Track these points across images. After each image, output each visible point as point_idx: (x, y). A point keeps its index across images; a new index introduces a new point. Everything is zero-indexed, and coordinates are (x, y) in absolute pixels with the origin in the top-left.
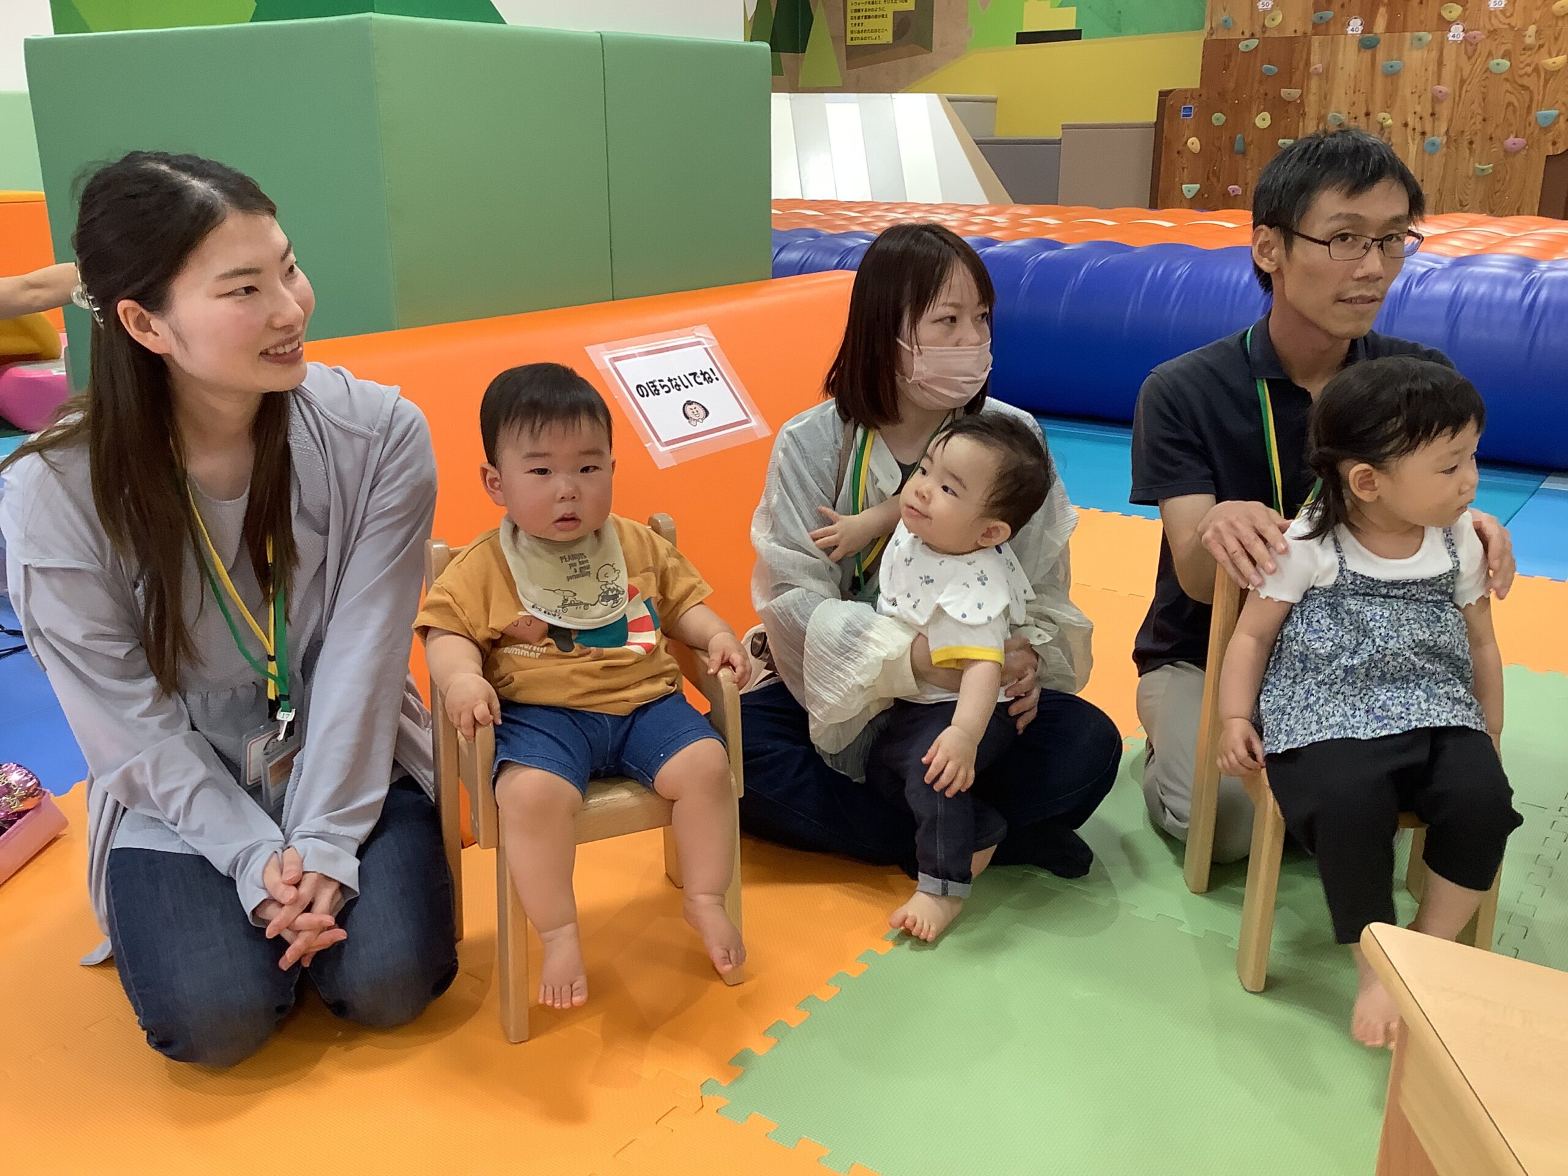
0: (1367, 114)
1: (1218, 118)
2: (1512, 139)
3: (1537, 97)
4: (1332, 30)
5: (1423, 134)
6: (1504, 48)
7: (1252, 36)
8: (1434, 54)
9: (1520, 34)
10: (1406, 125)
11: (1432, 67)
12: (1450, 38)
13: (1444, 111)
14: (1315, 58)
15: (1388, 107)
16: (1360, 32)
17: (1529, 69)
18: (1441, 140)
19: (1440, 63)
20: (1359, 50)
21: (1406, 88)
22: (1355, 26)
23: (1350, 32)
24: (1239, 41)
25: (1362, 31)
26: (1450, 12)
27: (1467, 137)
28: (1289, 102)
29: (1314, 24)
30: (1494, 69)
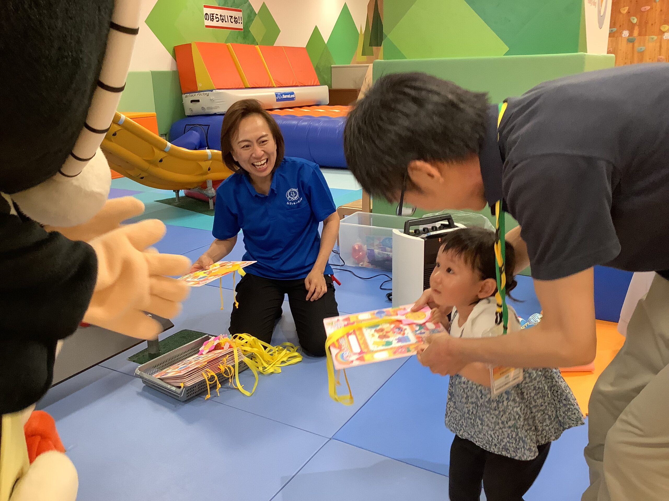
4: (616, 35)
8: (658, 44)
11: (658, 49)
12: (664, 38)
14: (610, 46)
16: (627, 36)
19: (660, 48)
20: (627, 42)
21: (646, 58)
22: (626, 33)
23: (623, 36)
25: (629, 36)
26: (665, 28)
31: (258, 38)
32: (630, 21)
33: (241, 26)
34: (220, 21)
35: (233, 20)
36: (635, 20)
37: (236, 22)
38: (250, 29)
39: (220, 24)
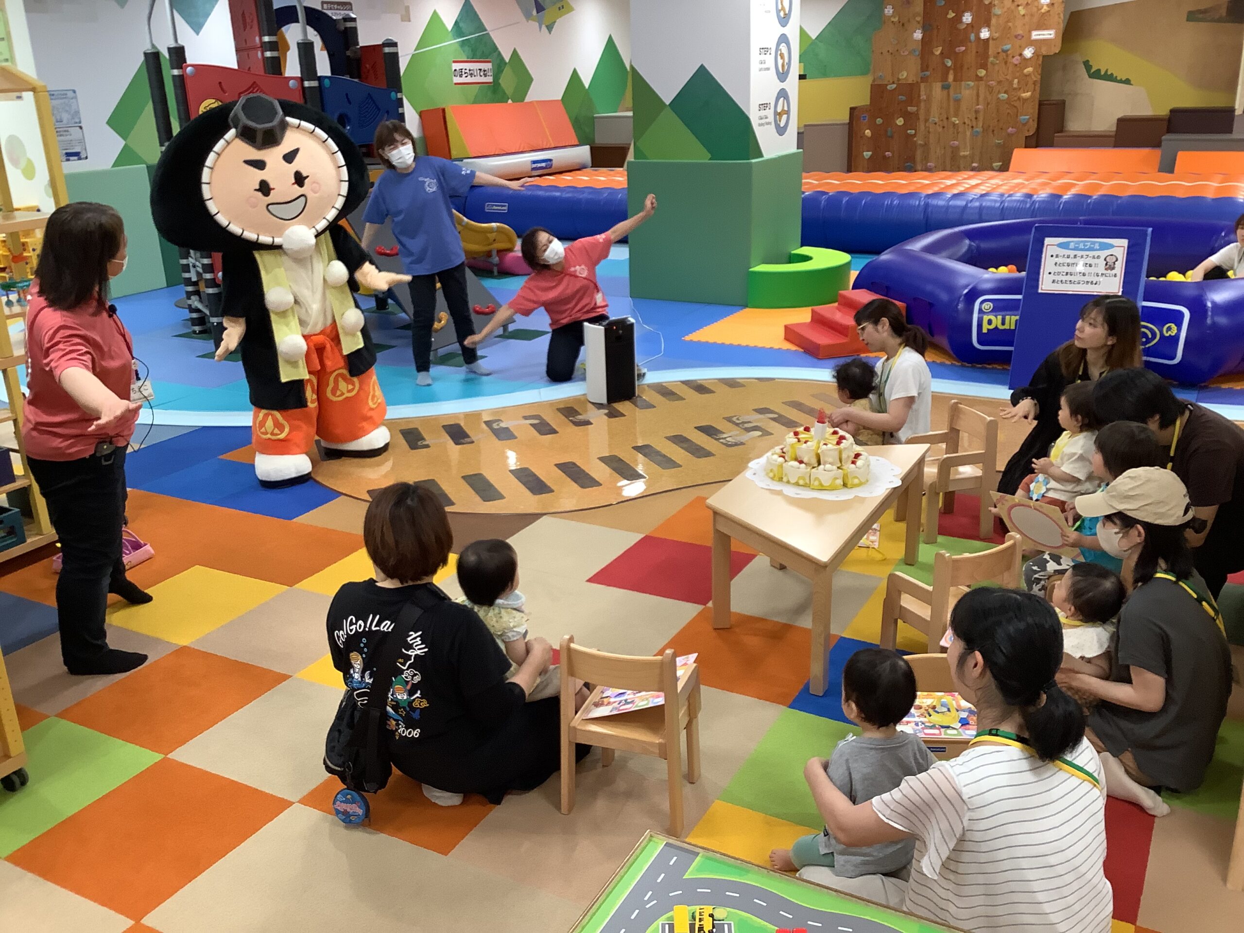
0: (947, 118)
1: (879, 121)
2: (1010, 129)
3: (1020, 111)
4: (929, 80)
5: (972, 127)
6: (1005, 89)
7: (893, 83)
8: (975, 92)
9: (1011, 83)
10: (965, 123)
11: (974, 98)
13: (981, 118)
14: (922, 93)
15: (956, 116)
17: (1016, 98)
18: (980, 129)
19: (978, 95)
20: (942, 89)
21: (964, 106)
24: (887, 85)
26: (981, 73)
27: (991, 128)
28: (912, 113)
29: (921, 78)
30: (1002, 98)
31: (509, 91)
32: (944, 64)
33: (490, 79)
34: (469, 76)
35: (482, 74)
36: (949, 63)
37: (485, 75)
38: (500, 81)
39: (469, 80)
